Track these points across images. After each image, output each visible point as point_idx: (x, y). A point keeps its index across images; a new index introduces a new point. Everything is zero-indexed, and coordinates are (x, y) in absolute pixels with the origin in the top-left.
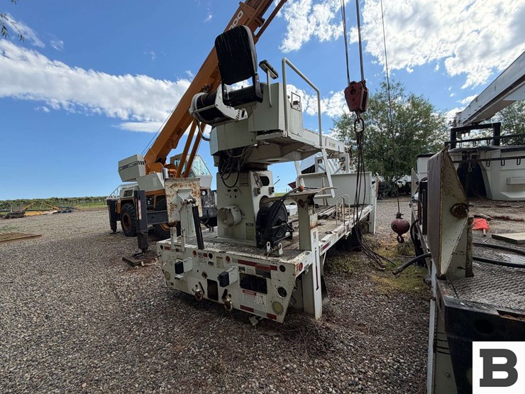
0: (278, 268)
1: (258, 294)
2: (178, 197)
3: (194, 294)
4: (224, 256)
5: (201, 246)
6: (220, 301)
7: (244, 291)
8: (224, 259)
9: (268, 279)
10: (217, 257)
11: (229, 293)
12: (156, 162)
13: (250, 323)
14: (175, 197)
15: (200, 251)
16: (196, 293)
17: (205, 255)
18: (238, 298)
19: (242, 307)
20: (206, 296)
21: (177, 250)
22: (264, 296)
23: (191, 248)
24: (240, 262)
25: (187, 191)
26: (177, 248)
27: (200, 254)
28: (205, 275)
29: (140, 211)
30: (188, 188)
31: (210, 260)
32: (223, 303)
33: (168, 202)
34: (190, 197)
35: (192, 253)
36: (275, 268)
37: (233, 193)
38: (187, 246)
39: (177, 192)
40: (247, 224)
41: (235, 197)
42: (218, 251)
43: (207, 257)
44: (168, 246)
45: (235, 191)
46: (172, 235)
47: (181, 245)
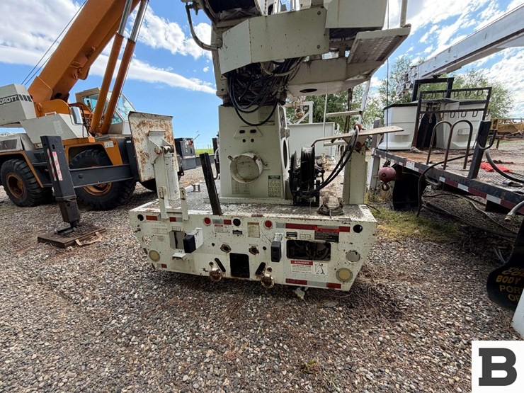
0: (352, 229)
1: (315, 263)
2: (149, 143)
3: (208, 274)
4: (261, 221)
5: (217, 211)
6: (253, 277)
7: (292, 262)
8: (262, 225)
9: (333, 245)
10: (249, 224)
11: (267, 267)
12: (51, 99)
13: (296, 296)
14: (145, 142)
15: (217, 217)
16: (212, 273)
17: (227, 222)
18: (282, 271)
19: (288, 281)
20: (228, 274)
21: (173, 220)
22: (325, 264)
23: (199, 216)
24: (288, 226)
25: (159, 134)
26: (172, 216)
27: (216, 222)
28: (226, 248)
29: (58, 167)
30: (160, 129)
31: (236, 228)
32: (258, 279)
33: (137, 150)
34: (164, 143)
35: (202, 222)
36: (347, 229)
37: (247, 135)
38: (190, 212)
39: (148, 135)
40: (270, 177)
41: (252, 140)
42: (249, 215)
43: (231, 224)
44: (154, 215)
45: (253, 131)
46: (163, 198)
47: (179, 211)
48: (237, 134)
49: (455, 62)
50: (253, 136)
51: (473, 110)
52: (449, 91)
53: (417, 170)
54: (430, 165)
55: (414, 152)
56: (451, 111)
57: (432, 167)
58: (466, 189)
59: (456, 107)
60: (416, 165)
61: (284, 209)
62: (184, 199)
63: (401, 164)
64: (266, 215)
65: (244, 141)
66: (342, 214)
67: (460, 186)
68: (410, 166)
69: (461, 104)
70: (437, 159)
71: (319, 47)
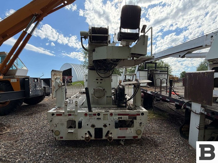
0: (141, 114)
1: (128, 128)
3: (84, 139)
4: (109, 114)
5: (90, 110)
6: (104, 138)
7: (120, 129)
9: (135, 121)
10: (104, 115)
11: (110, 132)
13: (121, 144)
14: (55, 82)
15: (90, 113)
16: (86, 138)
17: (95, 115)
18: (116, 133)
19: (118, 137)
20: (93, 138)
21: (70, 115)
22: (132, 129)
23: (83, 112)
24: (119, 115)
26: (70, 113)
27: (90, 115)
28: (93, 126)
31: (98, 117)
32: (106, 138)
35: (83, 115)
36: (139, 115)
37: (99, 81)
38: (79, 111)
39: (56, 79)
40: (107, 97)
41: (101, 83)
42: (104, 111)
43: (96, 115)
44: (61, 113)
45: (101, 80)
46: (67, 106)
47: (74, 111)
48: (95, 80)
49: (157, 58)
50: (101, 81)
51: (164, 74)
52: (156, 67)
53: (152, 94)
54: (156, 92)
55: (148, 87)
56: (158, 74)
57: (157, 93)
58: (169, 100)
59: (159, 72)
60: (151, 92)
61: (115, 109)
62: (77, 106)
63: (145, 92)
64: (110, 111)
65: (98, 83)
66: (136, 110)
67: (167, 99)
68: (149, 92)
69: (160, 71)
70: (158, 90)
71: (128, 57)
